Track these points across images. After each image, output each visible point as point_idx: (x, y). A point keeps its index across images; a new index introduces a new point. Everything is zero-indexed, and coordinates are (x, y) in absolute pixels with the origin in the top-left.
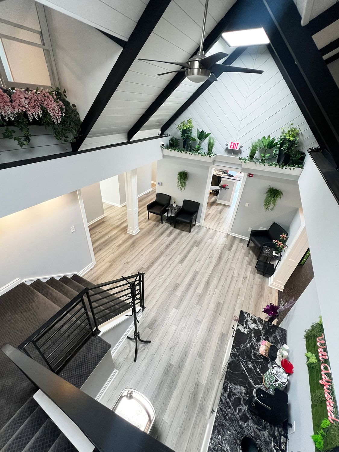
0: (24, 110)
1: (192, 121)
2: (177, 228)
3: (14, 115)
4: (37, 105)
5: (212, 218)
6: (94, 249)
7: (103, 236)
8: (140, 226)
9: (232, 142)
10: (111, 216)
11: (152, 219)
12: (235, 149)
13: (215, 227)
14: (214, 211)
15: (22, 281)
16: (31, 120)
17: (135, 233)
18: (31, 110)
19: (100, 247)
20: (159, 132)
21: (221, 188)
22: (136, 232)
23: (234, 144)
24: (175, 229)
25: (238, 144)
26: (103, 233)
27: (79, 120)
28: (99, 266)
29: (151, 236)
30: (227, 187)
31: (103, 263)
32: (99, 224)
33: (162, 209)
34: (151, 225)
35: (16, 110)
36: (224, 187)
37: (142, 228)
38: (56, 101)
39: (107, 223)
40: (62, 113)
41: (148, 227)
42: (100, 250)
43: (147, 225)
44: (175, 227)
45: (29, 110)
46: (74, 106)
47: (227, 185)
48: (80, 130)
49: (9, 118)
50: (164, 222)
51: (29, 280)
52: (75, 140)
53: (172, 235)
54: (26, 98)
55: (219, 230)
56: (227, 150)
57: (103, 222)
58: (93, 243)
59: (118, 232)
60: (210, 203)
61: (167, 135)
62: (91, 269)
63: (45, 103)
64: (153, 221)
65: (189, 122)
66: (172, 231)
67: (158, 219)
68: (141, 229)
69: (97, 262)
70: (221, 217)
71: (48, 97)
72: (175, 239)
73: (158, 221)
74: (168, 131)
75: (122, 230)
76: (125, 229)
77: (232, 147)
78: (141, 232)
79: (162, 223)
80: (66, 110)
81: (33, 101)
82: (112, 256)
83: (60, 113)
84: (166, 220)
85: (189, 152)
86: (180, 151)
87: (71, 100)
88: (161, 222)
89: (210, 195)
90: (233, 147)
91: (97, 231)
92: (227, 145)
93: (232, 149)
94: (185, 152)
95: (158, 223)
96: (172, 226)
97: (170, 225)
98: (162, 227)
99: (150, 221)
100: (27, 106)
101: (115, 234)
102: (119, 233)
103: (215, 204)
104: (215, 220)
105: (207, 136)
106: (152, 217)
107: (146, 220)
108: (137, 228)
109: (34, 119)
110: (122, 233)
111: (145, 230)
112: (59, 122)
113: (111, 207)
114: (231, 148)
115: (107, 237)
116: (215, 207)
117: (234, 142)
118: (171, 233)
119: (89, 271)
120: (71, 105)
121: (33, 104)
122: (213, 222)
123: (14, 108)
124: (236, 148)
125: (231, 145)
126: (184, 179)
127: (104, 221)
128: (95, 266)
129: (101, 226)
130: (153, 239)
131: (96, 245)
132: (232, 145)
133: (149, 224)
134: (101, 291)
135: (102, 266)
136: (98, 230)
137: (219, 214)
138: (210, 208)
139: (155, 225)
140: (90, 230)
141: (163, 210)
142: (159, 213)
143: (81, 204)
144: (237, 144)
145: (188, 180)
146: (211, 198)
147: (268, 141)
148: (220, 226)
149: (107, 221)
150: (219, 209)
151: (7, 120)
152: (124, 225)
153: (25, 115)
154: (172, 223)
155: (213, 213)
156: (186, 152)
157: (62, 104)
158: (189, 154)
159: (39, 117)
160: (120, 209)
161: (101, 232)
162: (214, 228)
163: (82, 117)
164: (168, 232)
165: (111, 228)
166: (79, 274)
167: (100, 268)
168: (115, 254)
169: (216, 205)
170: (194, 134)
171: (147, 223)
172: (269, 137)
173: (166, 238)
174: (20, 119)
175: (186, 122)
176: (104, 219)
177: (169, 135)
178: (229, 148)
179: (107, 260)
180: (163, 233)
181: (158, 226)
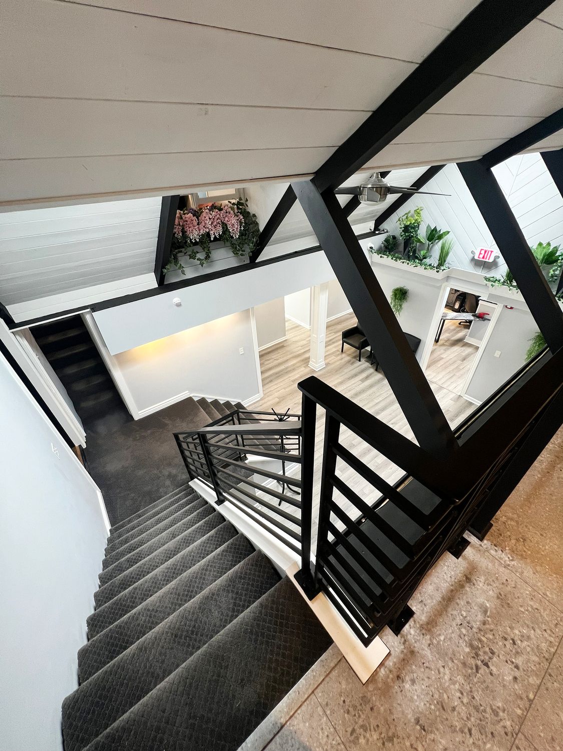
0: (207, 230)
1: (421, 212)
2: (379, 372)
3: (199, 236)
4: (219, 224)
5: (444, 366)
6: (263, 380)
7: (279, 365)
8: (327, 361)
9: (482, 248)
10: (294, 339)
11: (348, 353)
12: (487, 260)
13: (443, 381)
14: (452, 356)
15: (191, 396)
16: (212, 239)
17: (318, 368)
18: (213, 229)
19: (271, 378)
20: (371, 227)
21: (475, 317)
22: (320, 367)
23: (485, 252)
24: (376, 373)
25: (492, 252)
26: (280, 361)
27: (259, 230)
28: (266, 400)
29: (337, 376)
30: (486, 317)
31: (270, 398)
32: (277, 349)
33: (362, 340)
34: (343, 361)
35: (201, 231)
36: (481, 317)
37: (329, 363)
38: (236, 215)
39: (288, 349)
40: (241, 227)
41: (338, 363)
42: (271, 381)
43: (338, 361)
44: (376, 370)
45: (212, 230)
46: (254, 215)
47: (487, 314)
48: (258, 241)
49: (195, 240)
50: (363, 360)
51: (197, 396)
52: (251, 254)
53: (368, 381)
54: (210, 219)
55: (447, 387)
56: (473, 259)
57: (283, 346)
58: (262, 373)
59: (298, 362)
60: (452, 340)
61: (383, 231)
62: (257, 402)
63: (226, 219)
64: (349, 355)
65: (417, 212)
66: (371, 374)
67: (354, 355)
68: (327, 364)
69: (265, 394)
70: (461, 367)
71: (230, 213)
72: (371, 386)
73: (355, 357)
74: (385, 226)
75: (303, 361)
76: (306, 361)
77: (481, 256)
78: (326, 369)
79: (360, 361)
80: (245, 223)
81: (216, 219)
82: (282, 392)
83: (239, 227)
84: (366, 358)
85: (407, 262)
86: (394, 259)
87: (252, 208)
88: (358, 358)
89: (459, 327)
90: (483, 257)
91: (272, 357)
92: (473, 252)
93: (481, 259)
94: (401, 261)
95: (354, 360)
96: (373, 367)
97: (370, 366)
98: (359, 366)
99: (344, 355)
100: (210, 227)
101: (294, 365)
102: (298, 365)
103: (459, 344)
104: (448, 370)
105: (440, 237)
106: (348, 350)
107: (338, 353)
108: (322, 361)
109: (215, 237)
110: (302, 365)
111: (332, 366)
112: (237, 237)
113: (297, 327)
114: (479, 258)
115: (282, 367)
116: (458, 348)
117: (486, 249)
118: (367, 378)
119: (254, 403)
120: (251, 215)
121: (215, 223)
122: (444, 373)
123: (200, 230)
124: (489, 259)
125: (480, 254)
126: (400, 300)
127: (285, 345)
128: (261, 399)
129: (279, 351)
130: (340, 380)
131: (267, 375)
132: (482, 253)
133: (342, 359)
134: (252, 418)
135: (269, 401)
136: (275, 356)
137: (459, 362)
138: (448, 349)
139: (349, 361)
140: (261, 356)
141: (363, 342)
142: (357, 345)
143: (253, 323)
144: (490, 253)
145: (406, 302)
146: (458, 332)
147: (545, 251)
148: (452, 380)
149: (288, 345)
150: (464, 354)
151: (194, 241)
152: (307, 355)
153: (208, 234)
154: (374, 363)
155: (448, 359)
156: (404, 261)
157: (242, 217)
158: (408, 264)
159: (219, 235)
160: (307, 331)
161: (277, 360)
162: (440, 383)
163: (262, 228)
164: (364, 375)
165: (291, 356)
166: (242, 403)
167: (266, 402)
168: (287, 390)
169: (463, 346)
170: (422, 234)
171: (339, 357)
172: (549, 244)
173: (358, 383)
174: (203, 239)
175: (412, 212)
176: (285, 342)
177: (386, 230)
178: (476, 258)
179: (276, 394)
180: (356, 375)
181: (353, 363)
